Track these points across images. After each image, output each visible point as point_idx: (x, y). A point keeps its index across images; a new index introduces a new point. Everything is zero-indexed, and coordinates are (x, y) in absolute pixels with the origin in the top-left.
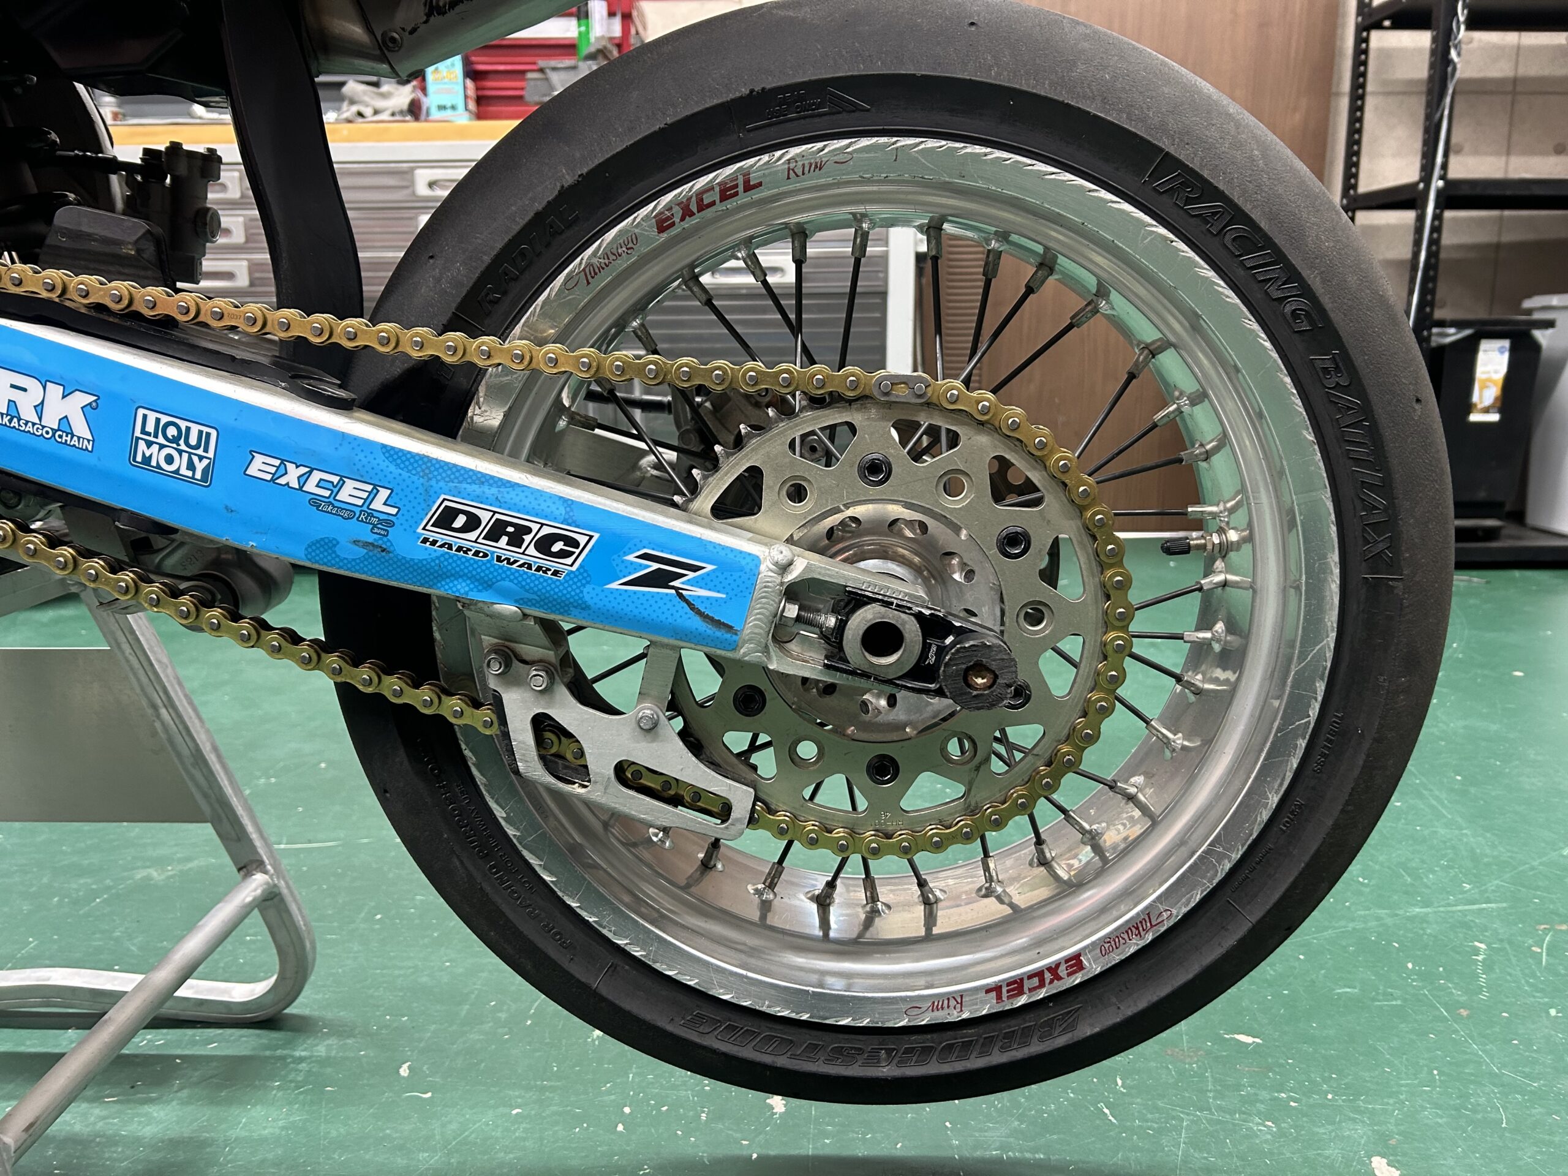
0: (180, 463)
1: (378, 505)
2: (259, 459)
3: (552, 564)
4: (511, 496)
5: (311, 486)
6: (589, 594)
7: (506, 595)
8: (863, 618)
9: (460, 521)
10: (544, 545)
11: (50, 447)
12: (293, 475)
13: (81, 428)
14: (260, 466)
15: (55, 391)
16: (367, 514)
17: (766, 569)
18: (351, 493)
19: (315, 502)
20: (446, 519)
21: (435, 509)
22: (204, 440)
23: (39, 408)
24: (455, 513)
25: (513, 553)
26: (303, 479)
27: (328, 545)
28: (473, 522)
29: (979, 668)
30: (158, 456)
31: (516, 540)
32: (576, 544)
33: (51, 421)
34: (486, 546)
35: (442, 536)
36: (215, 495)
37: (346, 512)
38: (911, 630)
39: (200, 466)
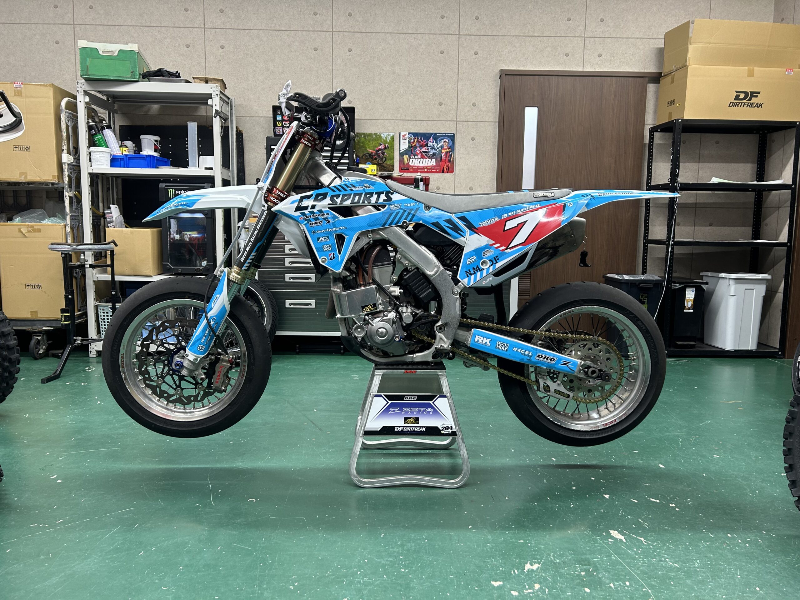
0: (503, 348)
1: (530, 354)
2: (515, 348)
3: (552, 362)
4: (547, 353)
5: (521, 352)
6: (556, 366)
7: (545, 366)
8: (591, 370)
9: (540, 356)
10: (551, 360)
11: (484, 346)
12: (519, 350)
13: (488, 343)
14: (515, 349)
15: (485, 339)
16: (529, 355)
17: (579, 363)
18: (527, 353)
19: (522, 354)
20: (539, 356)
21: (537, 355)
22: (507, 346)
23: (482, 341)
24: (539, 355)
25: (547, 361)
26: (520, 351)
27: (523, 359)
28: (542, 357)
29: (607, 376)
30: (500, 347)
31: (547, 359)
32: (554, 359)
33: (484, 342)
34: (543, 360)
35: (538, 358)
36: (507, 353)
37: (526, 355)
38: (597, 371)
39: (506, 349)
